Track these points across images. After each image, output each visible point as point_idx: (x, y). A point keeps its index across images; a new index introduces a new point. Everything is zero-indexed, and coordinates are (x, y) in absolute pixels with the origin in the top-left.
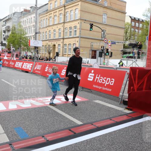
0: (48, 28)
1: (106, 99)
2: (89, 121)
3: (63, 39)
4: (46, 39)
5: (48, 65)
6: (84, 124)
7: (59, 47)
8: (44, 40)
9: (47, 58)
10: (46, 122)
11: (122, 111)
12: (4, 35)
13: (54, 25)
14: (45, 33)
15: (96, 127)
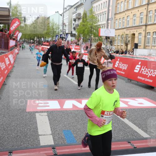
0: (126, 13)
3: (146, 26)
4: (123, 27)
7: (140, 37)
8: (121, 28)
9: (123, 51)
12: (74, 24)
13: (134, 8)
14: (121, 19)
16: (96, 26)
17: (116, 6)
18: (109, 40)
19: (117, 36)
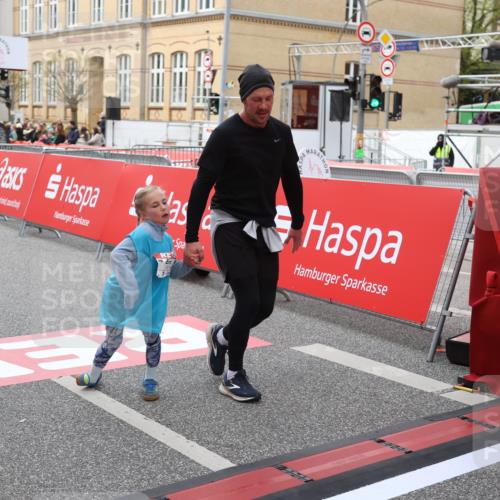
1: (361, 338)
2: (266, 452)
3: (145, 26)
4: (53, 30)
5: (59, 168)
6: (240, 466)
7: (122, 72)
8: (43, 31)
10: (43, 464)
11: (439, 398)
15: (302, 482)
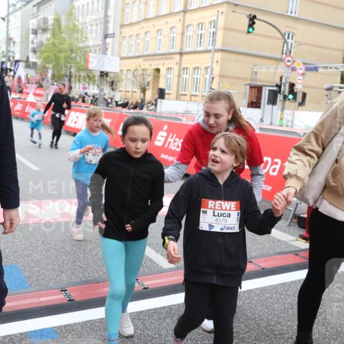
0: (143, 24)
4: (137, 54)
7: (169, 76)
8: (132, 55)
11: (288, 244)
13: (158, 17)
14: (134, 38)
16: (81, 48)
17: (123, 10)
18: (108, 79)
19: (125, 72)
